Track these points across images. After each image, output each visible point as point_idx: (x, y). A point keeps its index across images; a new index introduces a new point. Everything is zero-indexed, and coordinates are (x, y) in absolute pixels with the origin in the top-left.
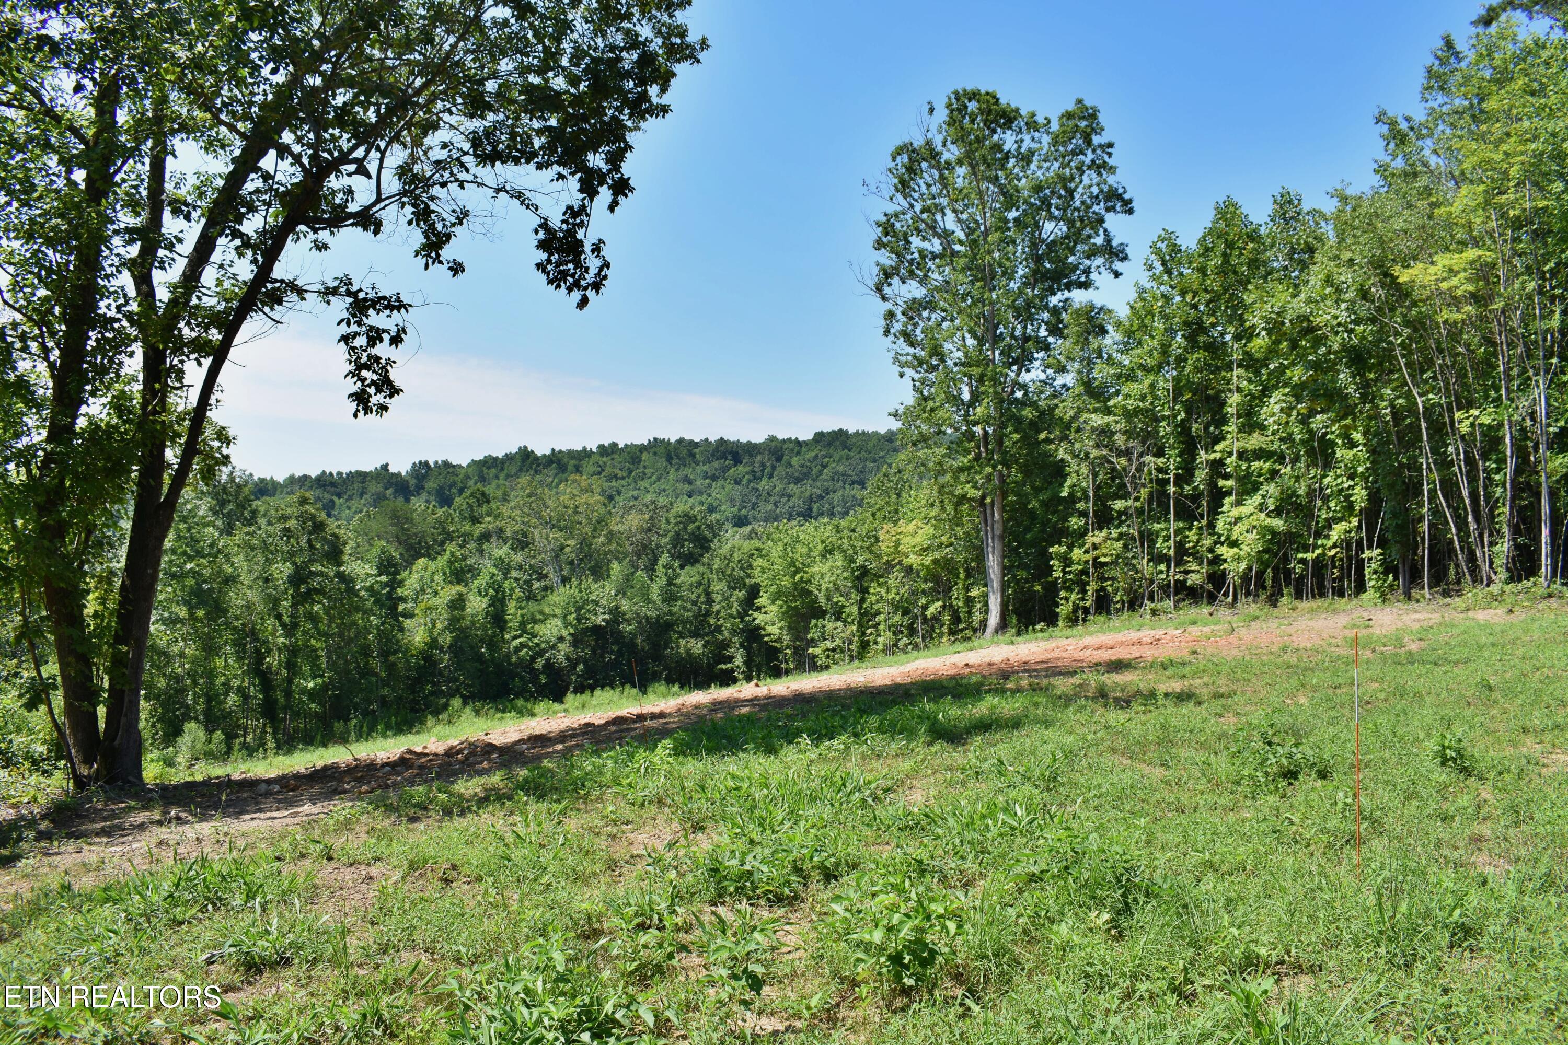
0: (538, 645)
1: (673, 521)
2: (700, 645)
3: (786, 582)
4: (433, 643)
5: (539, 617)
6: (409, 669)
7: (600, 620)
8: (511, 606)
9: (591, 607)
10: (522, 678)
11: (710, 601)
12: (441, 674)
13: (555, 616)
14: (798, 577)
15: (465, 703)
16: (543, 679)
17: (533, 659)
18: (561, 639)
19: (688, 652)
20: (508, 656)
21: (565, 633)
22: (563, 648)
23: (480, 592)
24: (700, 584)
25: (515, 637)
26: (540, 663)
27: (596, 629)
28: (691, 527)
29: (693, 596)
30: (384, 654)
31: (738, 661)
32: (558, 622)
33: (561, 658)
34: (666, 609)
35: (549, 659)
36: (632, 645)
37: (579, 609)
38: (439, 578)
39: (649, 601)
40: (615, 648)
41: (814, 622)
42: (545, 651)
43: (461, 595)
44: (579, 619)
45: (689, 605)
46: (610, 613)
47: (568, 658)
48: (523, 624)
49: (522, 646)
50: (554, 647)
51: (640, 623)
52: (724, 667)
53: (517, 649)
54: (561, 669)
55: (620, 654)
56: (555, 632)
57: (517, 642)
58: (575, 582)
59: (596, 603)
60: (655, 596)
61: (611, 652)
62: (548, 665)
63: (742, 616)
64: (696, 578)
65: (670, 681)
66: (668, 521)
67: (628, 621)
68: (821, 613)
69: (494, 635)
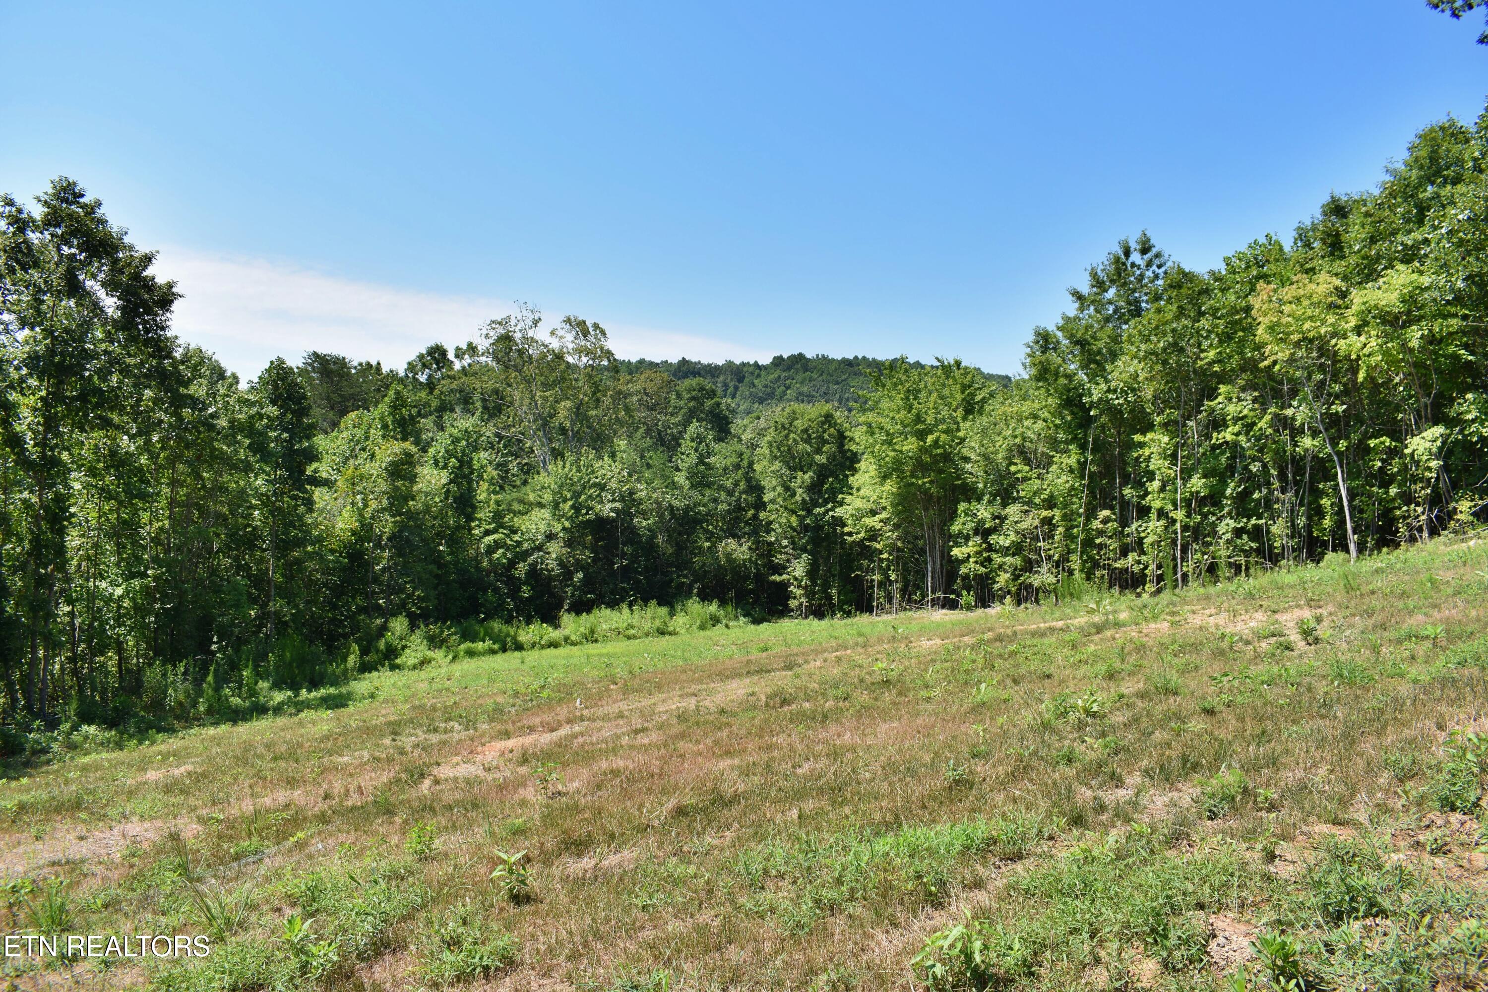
0: (519, 543)
1: (686, 395)
2: (745, 548)
3: (910, 446)
4: (364, 532)
5: (516, 507)
6: (326, 571)
7: (607, 509)
8: (482, 493)
9: (593, 492)
10: (496, 590)
11: (756, 489)
12: (376, 580)
13: (541, 505)
14: (930, 439)
15: (413, 627)
16: (526, 592)
17: (512, 564)
18: (550, 537)
19: (728, 555)
20: (477, 560)
21: (557, 527)
22: (555, 549)
23: (436, 463)
24: (737, 467)
25: (487, 533)
26: (522, 568)
27: (601, 523)
28: (708, 404)
29: (729, 484)
30: (283, 546)
31: (799, 569)
32: (546, 513)
33: (552, 564)
34: (696, 496)
35: (533, 566)
36: (650, 547)
37: (576, 495)
38: (376, 433)
39: (674, 485)
40: (628, 549)
41: (962, 506)
42: (526, 554)
43: (408, 455)
44: (576, 508)
45: (723, 496)
46: (622, 499)
47: (561, 564)
48: (498, 517)
49: (497, 545)
50: (539, 548)
51: (661, 516)
52: (776, 578)
53: (491, 550)
54: (550, 578)
55: (634, 558)
56: (543, 527)
57: (490, 539)
58: (570, 457)
59: (602, 487)
60: (681, 478)
61: (623, 555)
62: (534, 573)
63: (807, 506)
64: (734, 459)
65: (705, 597)
66: (679, 396)
67: (644, 514)
68: (970, 493)
69: (458, 528)
